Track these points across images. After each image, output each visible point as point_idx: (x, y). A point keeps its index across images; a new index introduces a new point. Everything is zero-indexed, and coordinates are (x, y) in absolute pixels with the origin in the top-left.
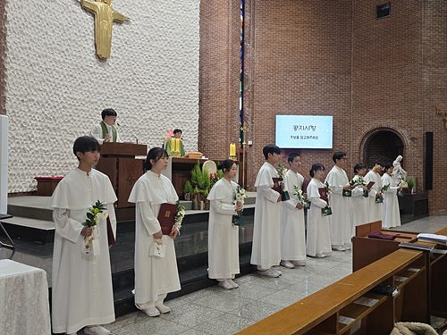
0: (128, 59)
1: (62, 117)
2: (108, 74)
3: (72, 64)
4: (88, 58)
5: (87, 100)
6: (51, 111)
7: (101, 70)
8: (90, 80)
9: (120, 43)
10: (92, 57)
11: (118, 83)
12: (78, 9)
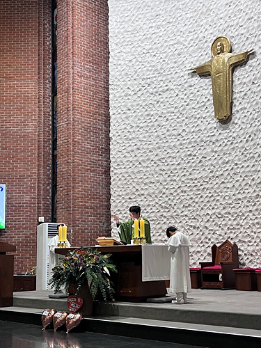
0: (257, 104)
1: (181, 203)
2: (235, 135)
3: (190, 143)
4: (210, 126)
5: (211, 175)
6: (167, 199)
7: (225, 133)
8: (213, 151)
9: (245, 89)
10: (214, 123)
11: (247, 141)
12: (196, 79)
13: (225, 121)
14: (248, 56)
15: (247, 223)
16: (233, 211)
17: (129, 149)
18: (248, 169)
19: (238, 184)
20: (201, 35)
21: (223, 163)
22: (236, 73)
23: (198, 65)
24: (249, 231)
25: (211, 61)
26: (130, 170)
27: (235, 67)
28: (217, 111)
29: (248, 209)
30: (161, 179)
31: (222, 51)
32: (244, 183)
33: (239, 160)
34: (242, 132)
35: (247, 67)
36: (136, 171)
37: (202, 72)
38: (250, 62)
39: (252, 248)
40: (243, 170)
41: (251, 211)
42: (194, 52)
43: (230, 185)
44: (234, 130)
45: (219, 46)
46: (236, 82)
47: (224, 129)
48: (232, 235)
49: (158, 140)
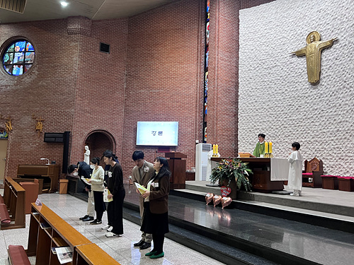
0: (339, 72)
1: (283, 134)
2: (322, 92)
3: (290, 98)
4: (304, 87)
5: (304, 117)
6: (274, 132)
7: (315, 91)
8: (306, 102)
9: (330, 63)
10: (307, 85)
11: (331, 96)
12: (296, 59)
13: (315, 84)
14: (333, 42)
15: (329, 147)
16: (319, 139)
17: (250, 102)
18: (331, 114)
19: (324, 123)
20: (299, 32)
21: (313, 110)
22: (324, 54)
23: (296, 50)
24: (330, 153)
25: (306, 47)
26: (250, 114)
27: (323, 50)
28: (309, 78)
29: (331, 139)
30: (271, 119)
31: (314, 40)
32: (328, 122)
33: (325, 108)
34: (327, 90)
35: (332, 49)
36: (254, 114)
37: (300, 54)
38: (334, 46)
39: (333, 163)
40: (327, 114)
41: (332, 140)
42: (294, 42)
43: (317, 124)
44: (321, 89)
45: (312, 38)
46: (324, 59)
47: (314, 89)
48: (318, 155)
49: (269, 96)
